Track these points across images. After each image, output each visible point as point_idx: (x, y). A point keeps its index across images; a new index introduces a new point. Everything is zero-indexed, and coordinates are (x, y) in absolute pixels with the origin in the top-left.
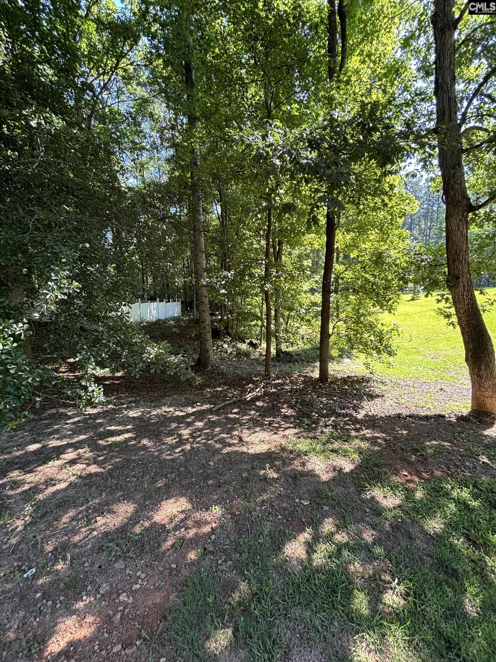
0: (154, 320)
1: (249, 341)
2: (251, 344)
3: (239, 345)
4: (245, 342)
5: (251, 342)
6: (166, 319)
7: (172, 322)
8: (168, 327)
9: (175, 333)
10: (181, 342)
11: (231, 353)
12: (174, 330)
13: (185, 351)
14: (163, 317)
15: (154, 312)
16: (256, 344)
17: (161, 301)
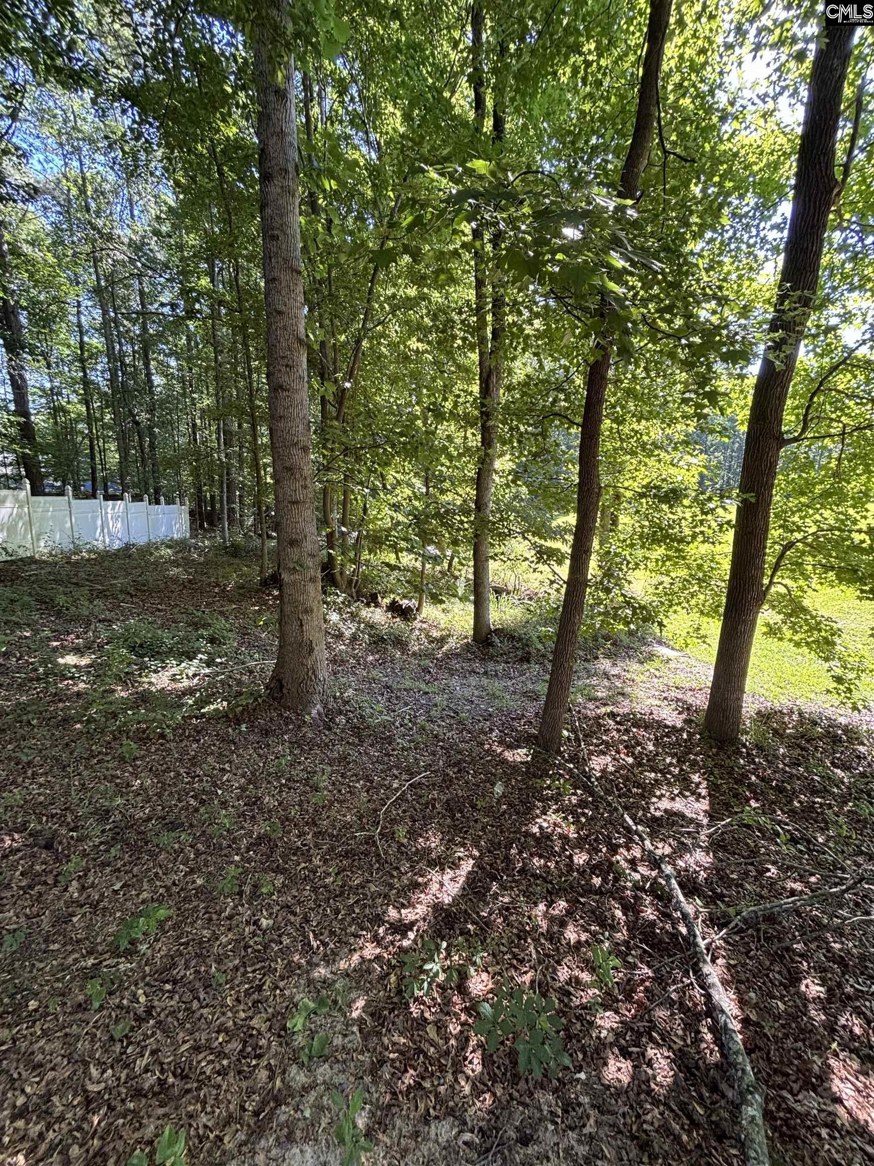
0: (117, 545)
1: (387, 601)
2: (394, 608)
3: (366, 613)
4: (377, 605)
5: (394, 602)
6: (149, 544)
7: (167, 552)
8: (156, 564)
9: (175, 580)
10: (197, 607)
11: (354, 638)
12: (174, 571)
13: (212, 640)
14: (142, 541)
15: (117, 527)
16: (409, 609)
17: (137, 498)
